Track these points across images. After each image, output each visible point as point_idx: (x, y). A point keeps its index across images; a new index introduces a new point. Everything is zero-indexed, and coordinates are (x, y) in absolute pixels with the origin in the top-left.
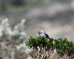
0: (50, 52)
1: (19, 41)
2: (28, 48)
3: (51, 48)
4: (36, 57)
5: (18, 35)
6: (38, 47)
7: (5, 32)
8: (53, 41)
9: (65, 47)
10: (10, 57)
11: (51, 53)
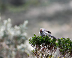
0: (52, 51)
1: (20, 42)
2: (31, 46)
3: (54, 47)
4: (38, 55)
5: (20, 36)
6: (41, 46)
7: (6, 32)
8: (55, 41)
9: (67, 47)
10: (11, 56)
11: (54, 52)
